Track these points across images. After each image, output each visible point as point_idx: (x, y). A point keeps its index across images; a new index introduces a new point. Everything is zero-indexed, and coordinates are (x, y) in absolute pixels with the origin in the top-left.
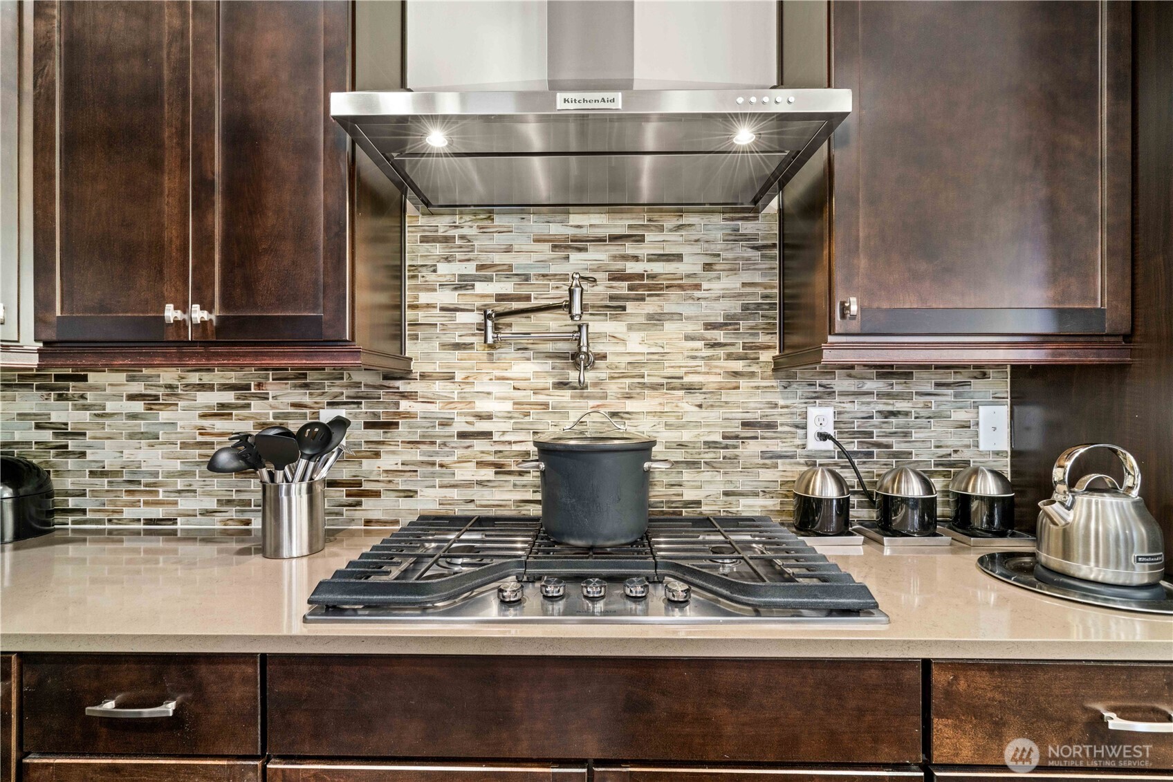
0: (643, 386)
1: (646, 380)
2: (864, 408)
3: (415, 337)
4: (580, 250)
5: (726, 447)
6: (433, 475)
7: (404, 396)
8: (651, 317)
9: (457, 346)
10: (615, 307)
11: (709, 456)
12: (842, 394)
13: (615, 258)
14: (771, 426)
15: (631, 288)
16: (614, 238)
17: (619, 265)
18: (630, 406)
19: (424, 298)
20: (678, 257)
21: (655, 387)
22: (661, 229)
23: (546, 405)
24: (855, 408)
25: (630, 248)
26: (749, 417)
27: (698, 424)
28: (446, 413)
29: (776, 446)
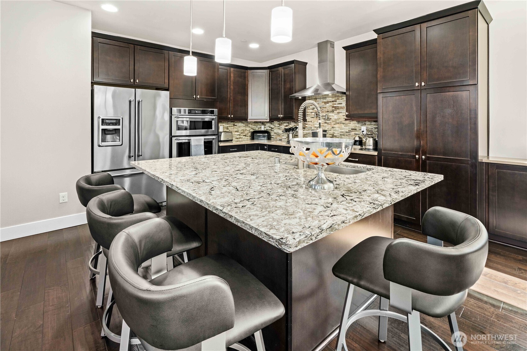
0: (337, 123)
1: (337, 122)
2: (371, 127)
3: (307, 116)
4: (328, 103)
5: (349, 133)
6: (310, 135)
7: (306, 124)
8: (338, 113)
9: (312, 117)
10: (333, 111)
11: (346, 134)
12: (367, 125)
13: (333, 104)
14: (356, 129)
15: (335, 109)
16: (332, 101)
17: (333, 105)
18: (335, 126)
19: (308, 111)
20: (342, 104)
21: (339, 123)
22: (339, 99)
23: (323, 126)
24: (370, 127)
25: (335, 103)
26: (352, 128)
27: (344, 129)
28: (311, 127)
29: (357, 133)
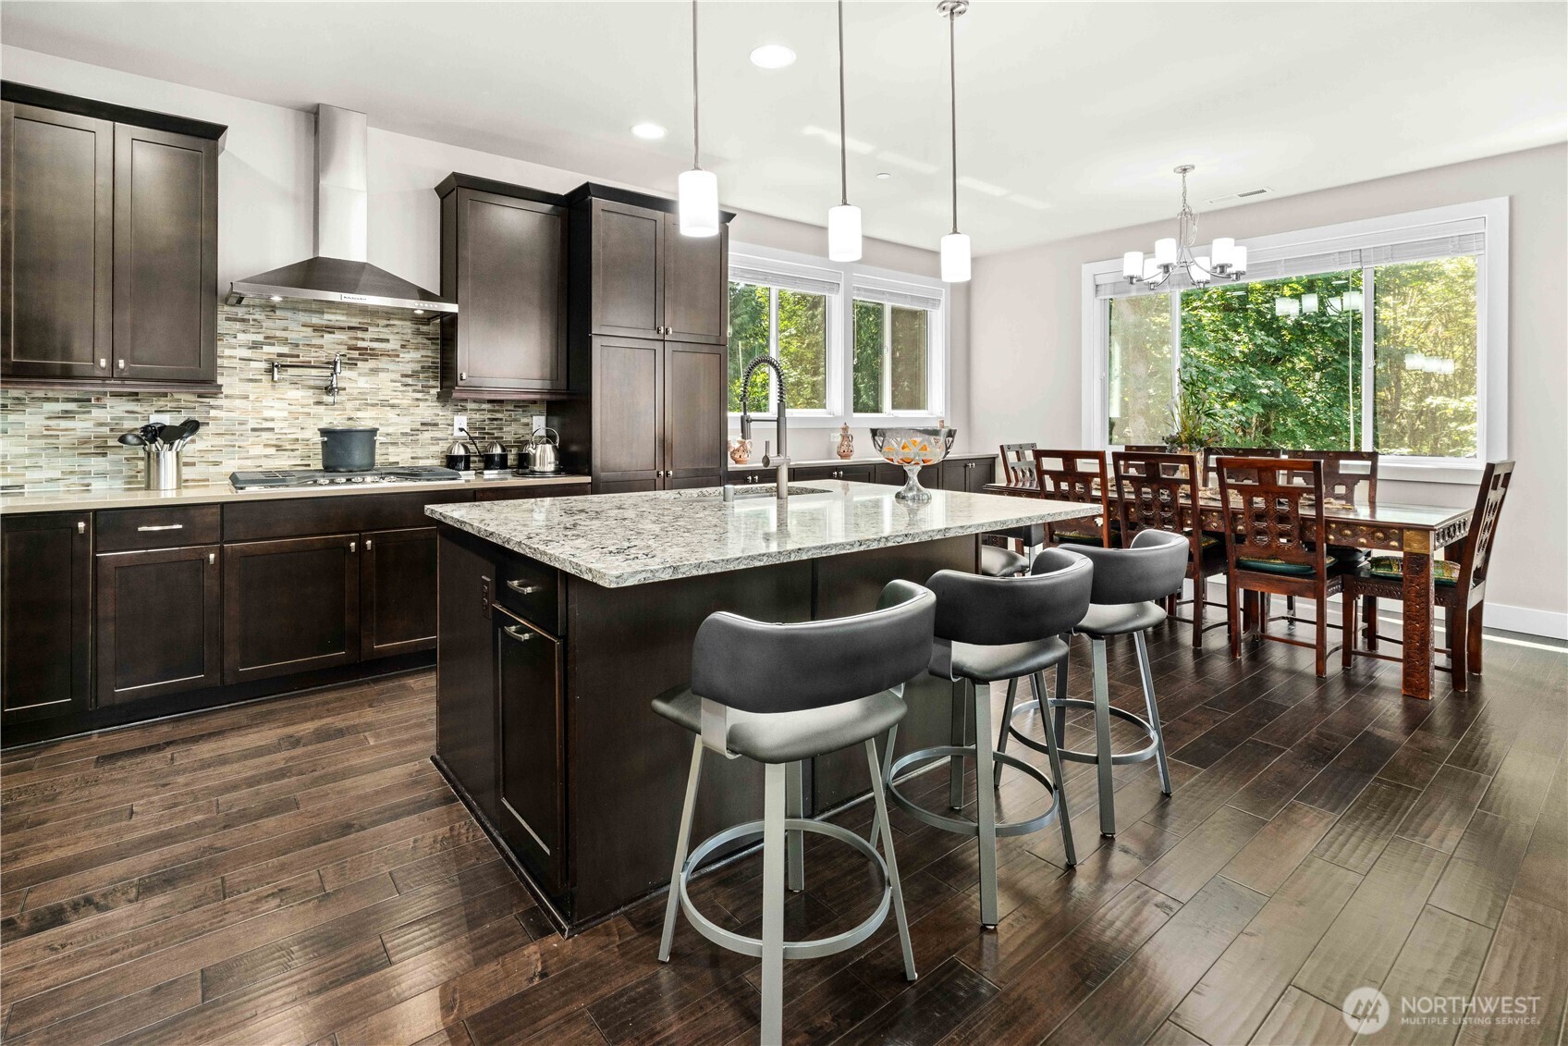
0: (367, 404)
1: (369, 401)
2: (482, 417)
3: (222, 374)
4: (330, 332)
5: (413, 435)
6: (234, 452)
7: (212, 407)
8: (372, 370)
9: (251, 380)
10: (352, 364)
11: (403, 440)
12: (471, 410)
13: (351, 338)
14: (436, 425)
15: (360, 354)
16: (350, 328)
17: (354, 342)
18: (359, 414)
19: (227, 352)
20: (388, 341)
21: (373, 405)
22: (378, 326)
23: (309, 414)
24: (477, 416)
25: (360, 334)
26: (425, 421)
27: (397, 424)
28: (243, 417)
29: (439, 435)
